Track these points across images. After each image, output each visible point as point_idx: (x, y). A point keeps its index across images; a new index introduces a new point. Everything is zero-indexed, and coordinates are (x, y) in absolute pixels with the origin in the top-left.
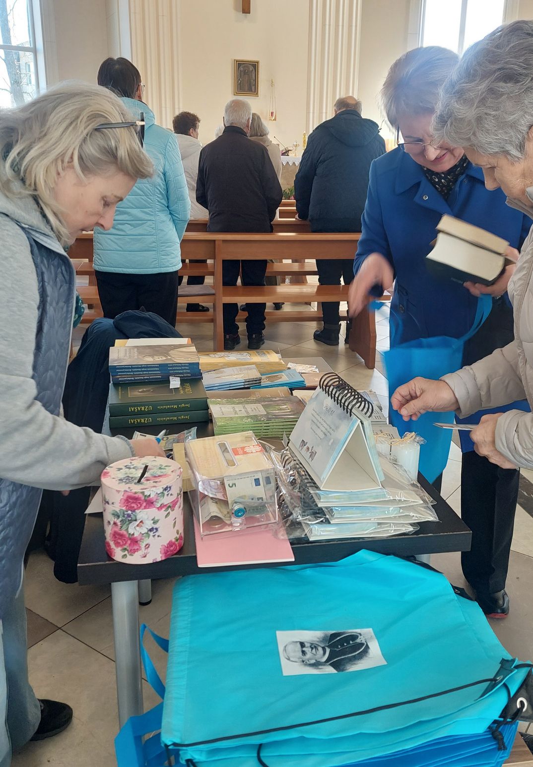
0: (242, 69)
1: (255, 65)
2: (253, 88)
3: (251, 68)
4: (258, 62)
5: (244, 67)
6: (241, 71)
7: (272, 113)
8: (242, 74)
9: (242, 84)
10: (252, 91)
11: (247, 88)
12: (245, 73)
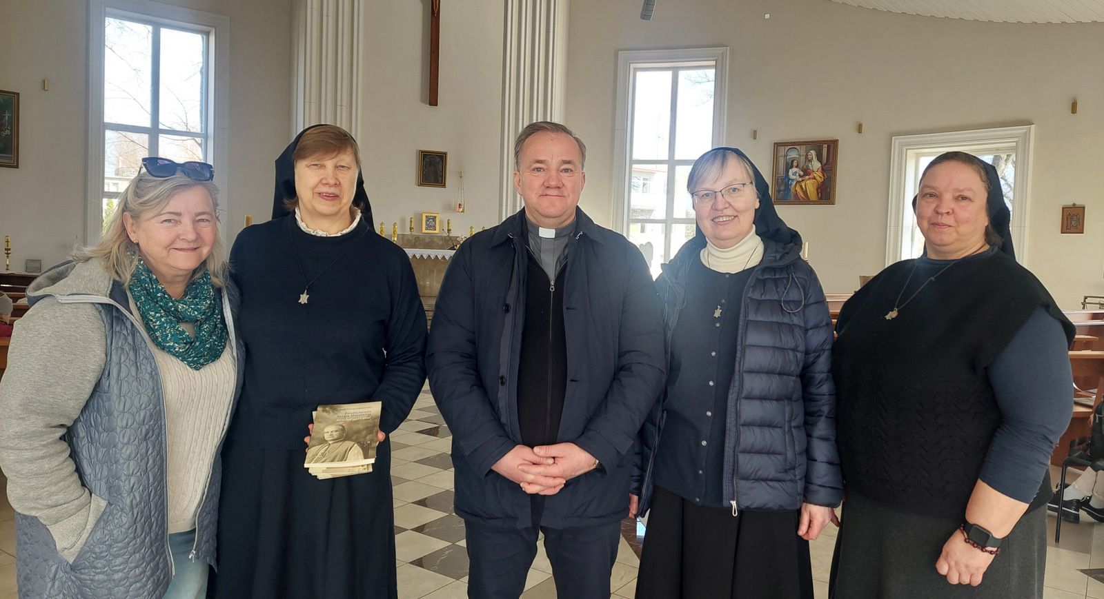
0: (428, 160)
1: (442, 157)
2: (440, 179)
3: (438, 159)
4: (445, 154)
5: (430, 157)
6: (426, 161)
7: (460, 205)
8: (428, 165)
9: (427, 175)
10: (438, 182)
11: (432, 179)
12: (431, 164)
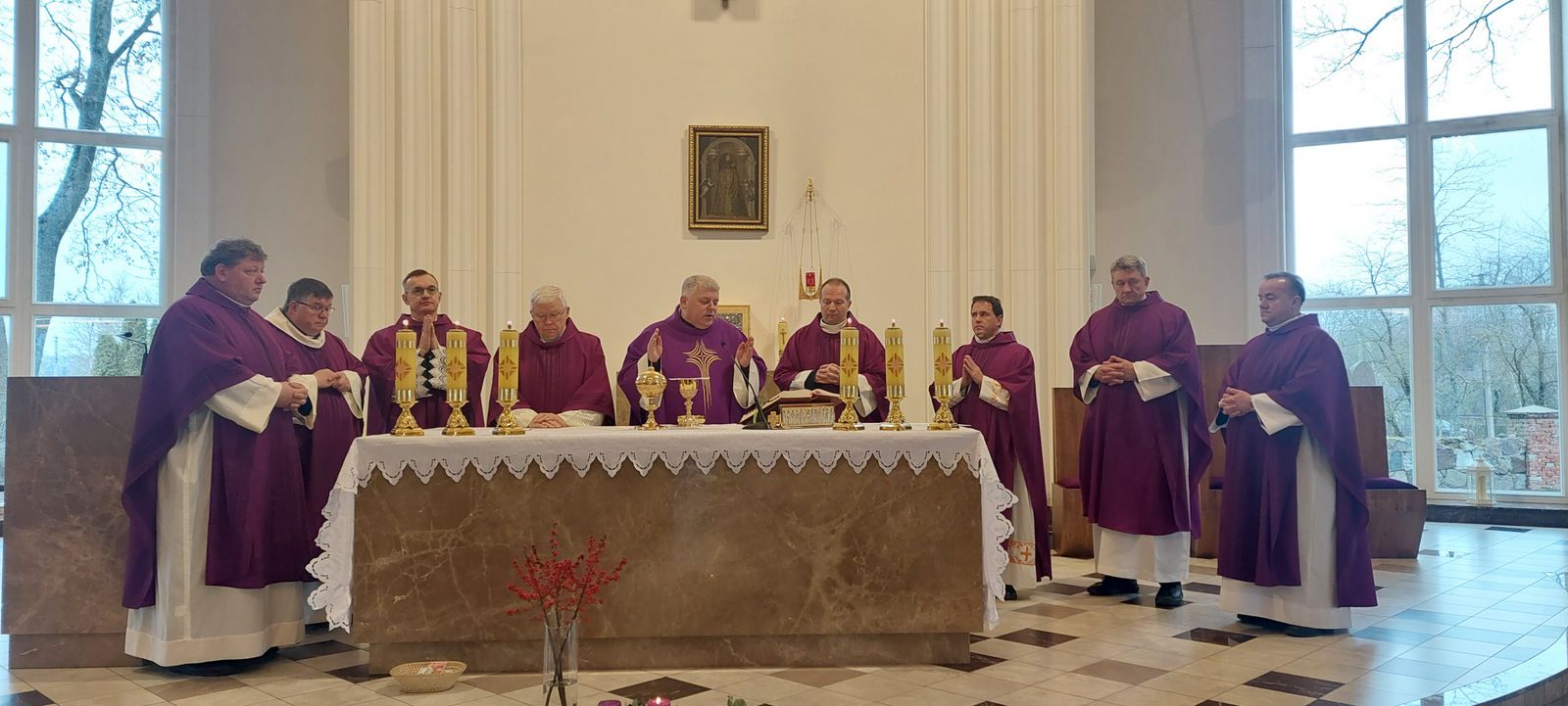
0: (713, 152)
1: (755, 139)
2: (750, 206)
3: (743, 149)
4: (763, 131)
5: (721, 146)
6: (709, 157)
7: (811, 277)
8: (715, 167)
9: (713, 196)
10: (745, 215)
11: (729, 207)
12: (723, 163)
